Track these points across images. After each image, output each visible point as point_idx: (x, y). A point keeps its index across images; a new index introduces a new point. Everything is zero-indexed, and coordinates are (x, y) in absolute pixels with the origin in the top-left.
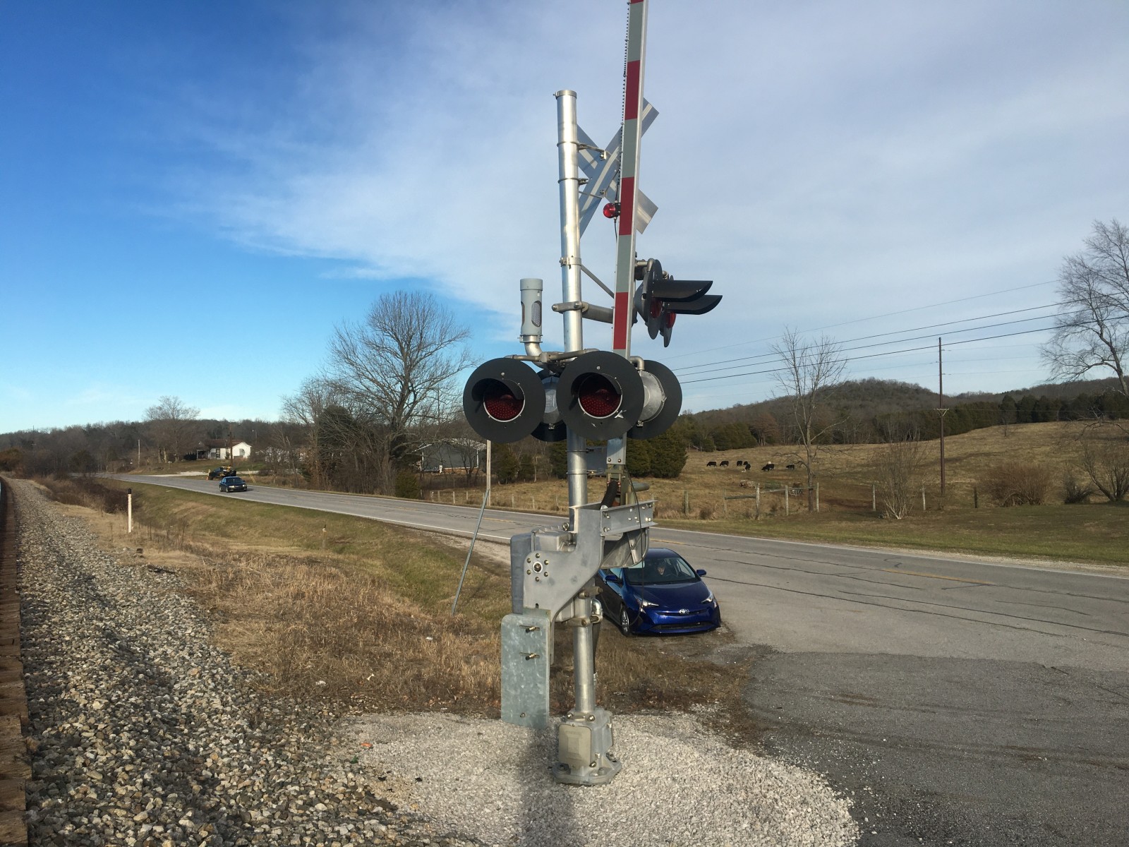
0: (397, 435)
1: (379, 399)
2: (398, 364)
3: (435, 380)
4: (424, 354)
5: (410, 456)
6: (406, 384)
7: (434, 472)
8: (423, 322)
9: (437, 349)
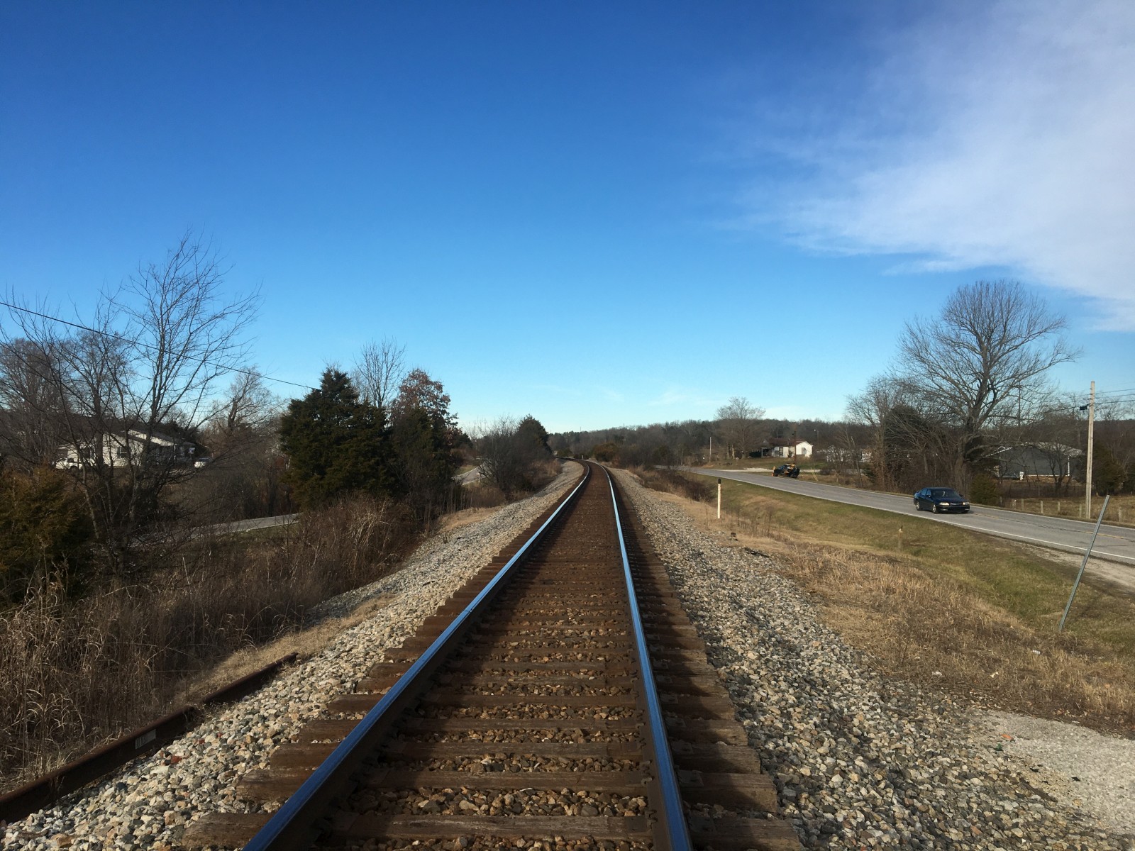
0: (973, 436)
1: (953, 397)
2: (976, 360)
3: (1021, 377)
4: (1007, 348)
5: (986, 460)
6: (985, 381)
7: (1014, 479)
8: (1009, 312)
9: (1023, 343)
